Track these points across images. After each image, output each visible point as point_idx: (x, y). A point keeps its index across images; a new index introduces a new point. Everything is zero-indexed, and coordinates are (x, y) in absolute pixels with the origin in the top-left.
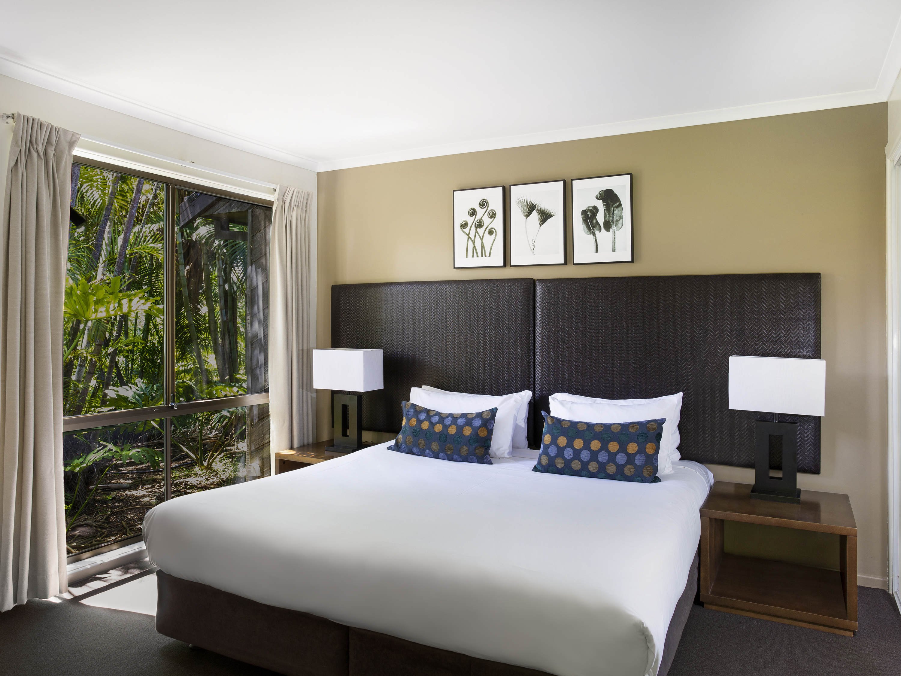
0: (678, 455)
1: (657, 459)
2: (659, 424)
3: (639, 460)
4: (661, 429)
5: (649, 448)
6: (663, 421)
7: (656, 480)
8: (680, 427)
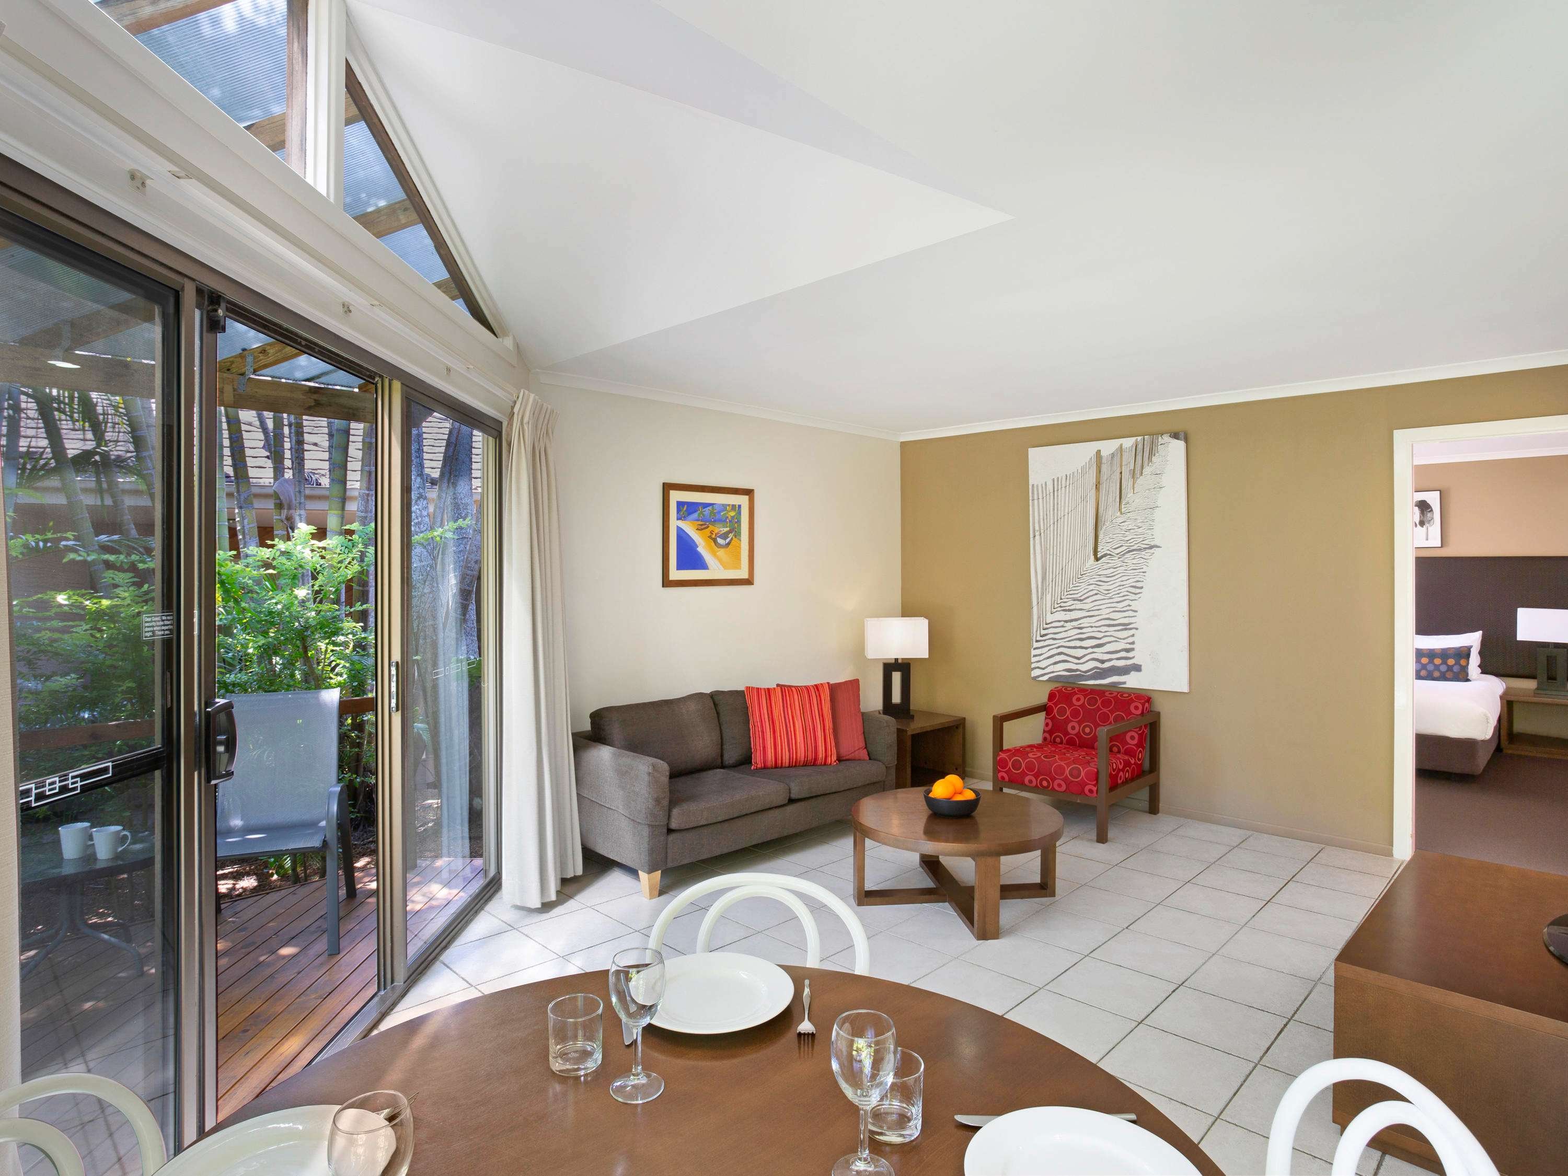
0: (1479, 670)
1: (1468, 668)
2: (1469, 649)
3: (1456, 669)
4: (1470, 651)
5: (1463, 662)
6: (1471, 647)
7: (1468, 680)
8: (1480, 653)
